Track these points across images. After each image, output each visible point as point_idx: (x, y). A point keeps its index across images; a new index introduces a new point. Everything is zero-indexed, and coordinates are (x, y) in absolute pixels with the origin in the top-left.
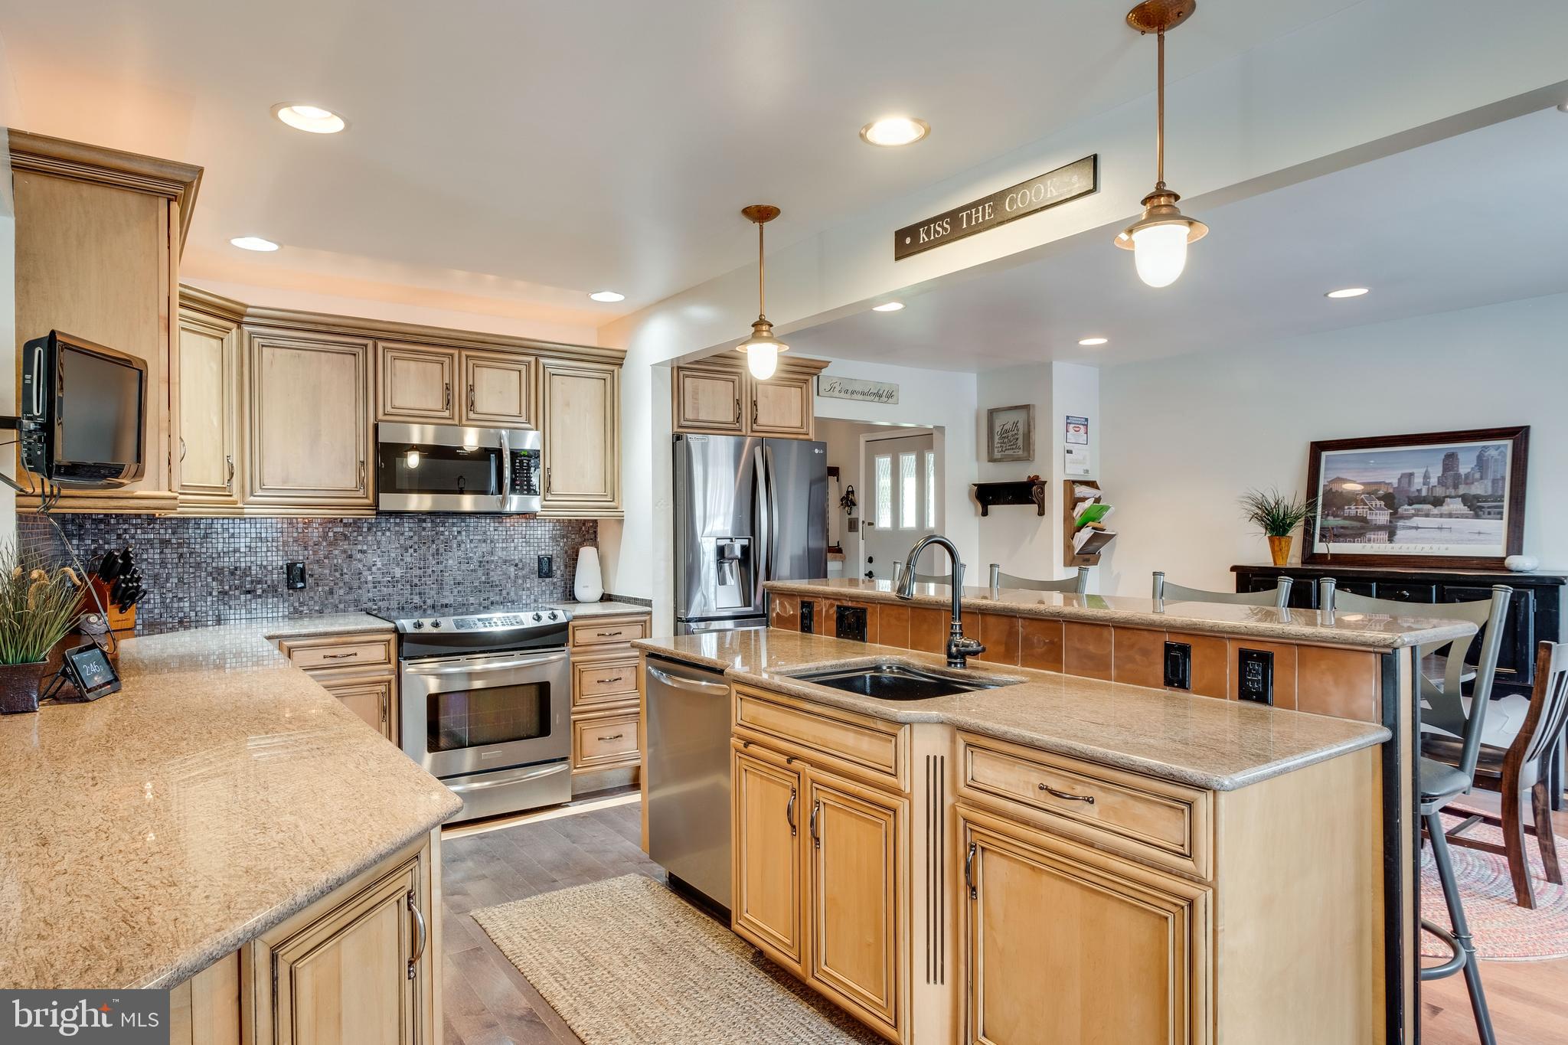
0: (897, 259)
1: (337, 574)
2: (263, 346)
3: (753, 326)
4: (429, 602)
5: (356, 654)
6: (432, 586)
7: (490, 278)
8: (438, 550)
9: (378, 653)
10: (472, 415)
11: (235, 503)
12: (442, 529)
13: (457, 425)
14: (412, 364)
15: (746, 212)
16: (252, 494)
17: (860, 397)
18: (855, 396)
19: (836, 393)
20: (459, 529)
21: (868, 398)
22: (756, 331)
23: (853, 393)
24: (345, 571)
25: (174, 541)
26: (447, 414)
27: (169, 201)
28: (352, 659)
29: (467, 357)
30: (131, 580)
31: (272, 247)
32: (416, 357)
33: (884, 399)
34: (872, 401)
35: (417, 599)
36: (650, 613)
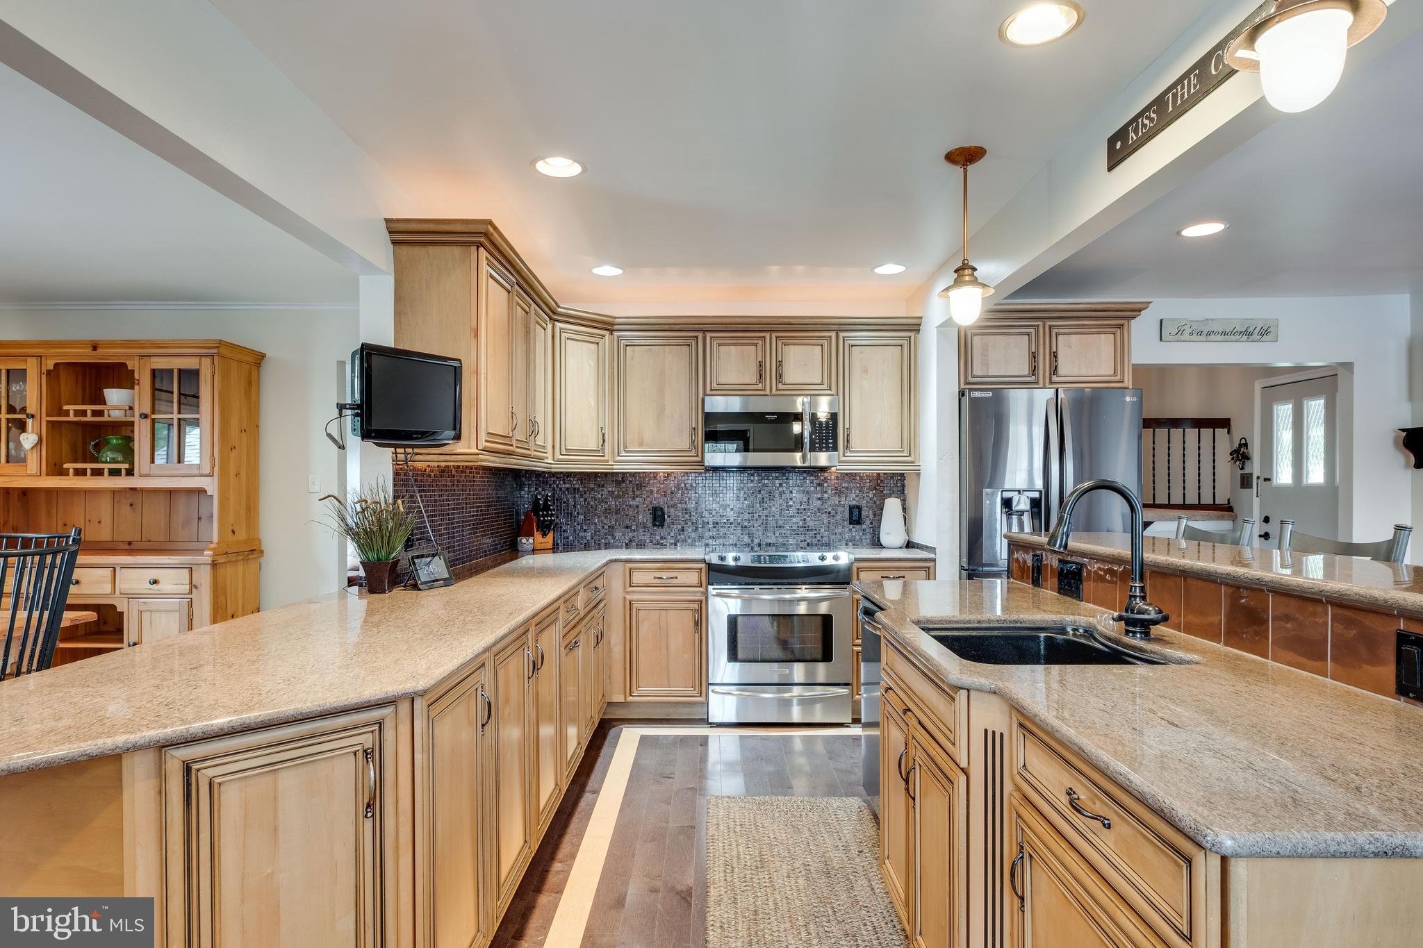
0: (1110, 169)
1: (687, 516)
2: (626, 345)
3: (956, 271)
4: (756, 541)
5: (676, 578)
6: (759, 528)
7: (800, 268)
8: (763, 498)
9: (692, 578)
10: (780, 386)
11: (608, 461)
12: (766, 481)
13: (768, 395)
14: (733, 348)
15: (951, 157)
16: (619, 455)
17: (1219, 338)
18: (1212, 337)
19: (1186, 336)
20: (781, 482)
21: (1232, 337)
22: (958, 276)
23: (1209, 334)
24: (693, 514)
25: (581, 489)
26: (760, 386)
27: (478, 247)
28: (674, 581)
29: (777, 337)
30: (547, 516)
31: (619, 272)
32: (736, 341)
33: (1255, 337)
34: (1237, 341)
35: (746, 539)
36: (934, 560)
